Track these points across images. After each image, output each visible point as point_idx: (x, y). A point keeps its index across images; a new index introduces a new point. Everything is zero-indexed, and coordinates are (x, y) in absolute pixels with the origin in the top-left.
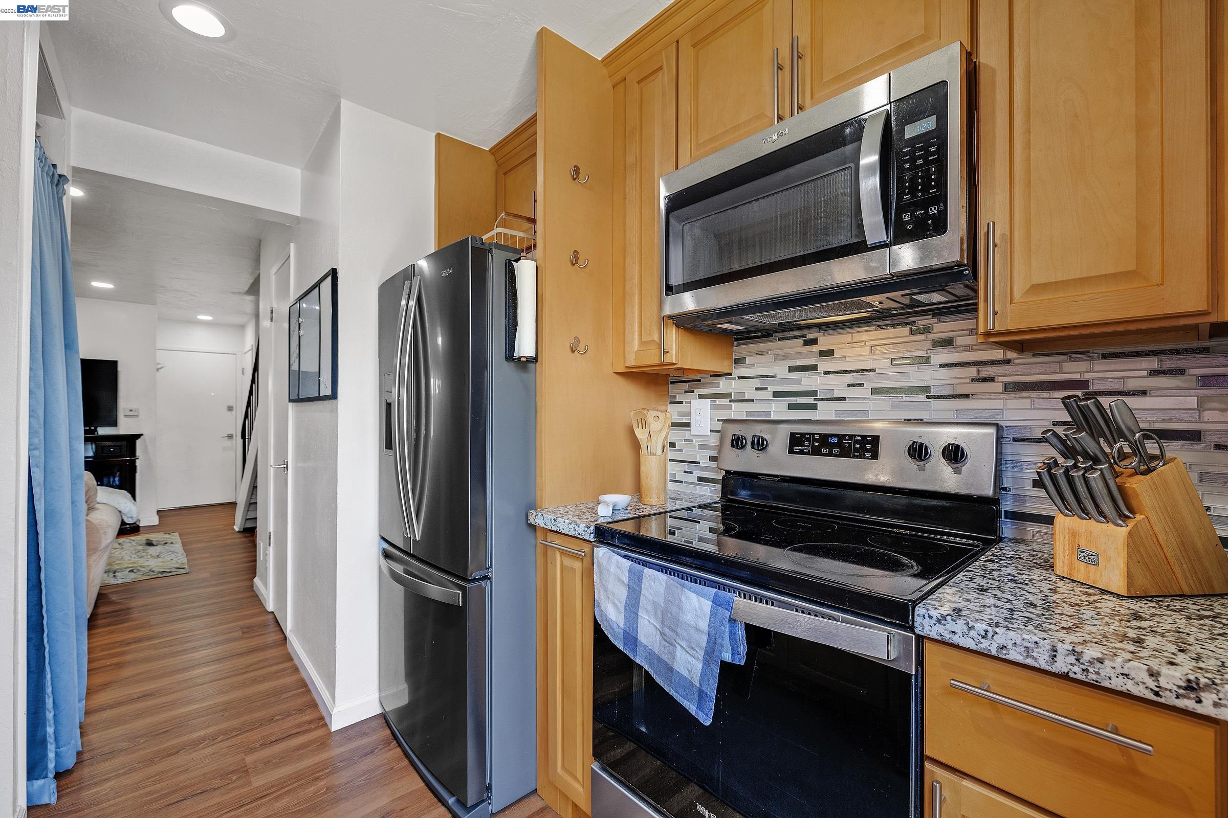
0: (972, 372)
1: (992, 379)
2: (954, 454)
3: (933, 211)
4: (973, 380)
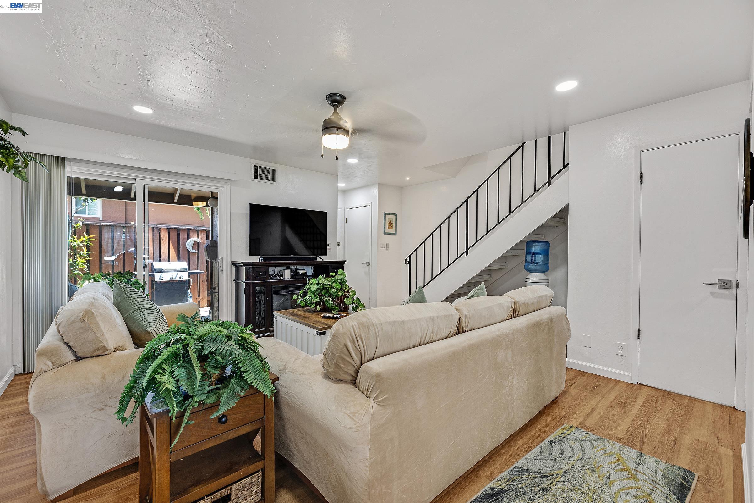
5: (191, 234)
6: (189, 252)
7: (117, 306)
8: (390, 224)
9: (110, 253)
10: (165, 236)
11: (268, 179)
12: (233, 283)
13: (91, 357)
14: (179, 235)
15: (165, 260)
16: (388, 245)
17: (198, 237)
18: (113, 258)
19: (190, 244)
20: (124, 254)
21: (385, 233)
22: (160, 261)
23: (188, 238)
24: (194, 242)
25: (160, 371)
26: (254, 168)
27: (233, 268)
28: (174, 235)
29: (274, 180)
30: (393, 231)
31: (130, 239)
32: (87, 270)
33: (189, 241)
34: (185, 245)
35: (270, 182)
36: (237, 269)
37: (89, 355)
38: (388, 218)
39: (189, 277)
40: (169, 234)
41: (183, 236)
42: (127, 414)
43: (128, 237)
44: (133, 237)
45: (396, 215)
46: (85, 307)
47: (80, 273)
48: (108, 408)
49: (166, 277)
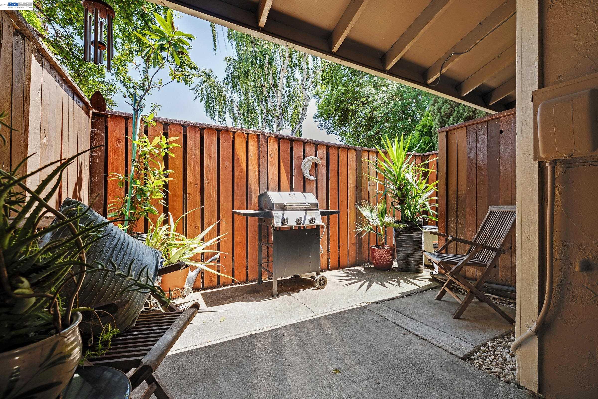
5: (307, 150)
6: (304, 178)
10: (274, 150)
14: (292, 150)
17: (316, 155)
19: (308, 165)
23: (304, 156)
24: (312, 163)
28: (285, 147)
32: (164, 203)
33: (305, 160)
34: (300, 167)
40: (279, 147)
41: (298, 151)
47: (154, 208)
49: (291, 220)
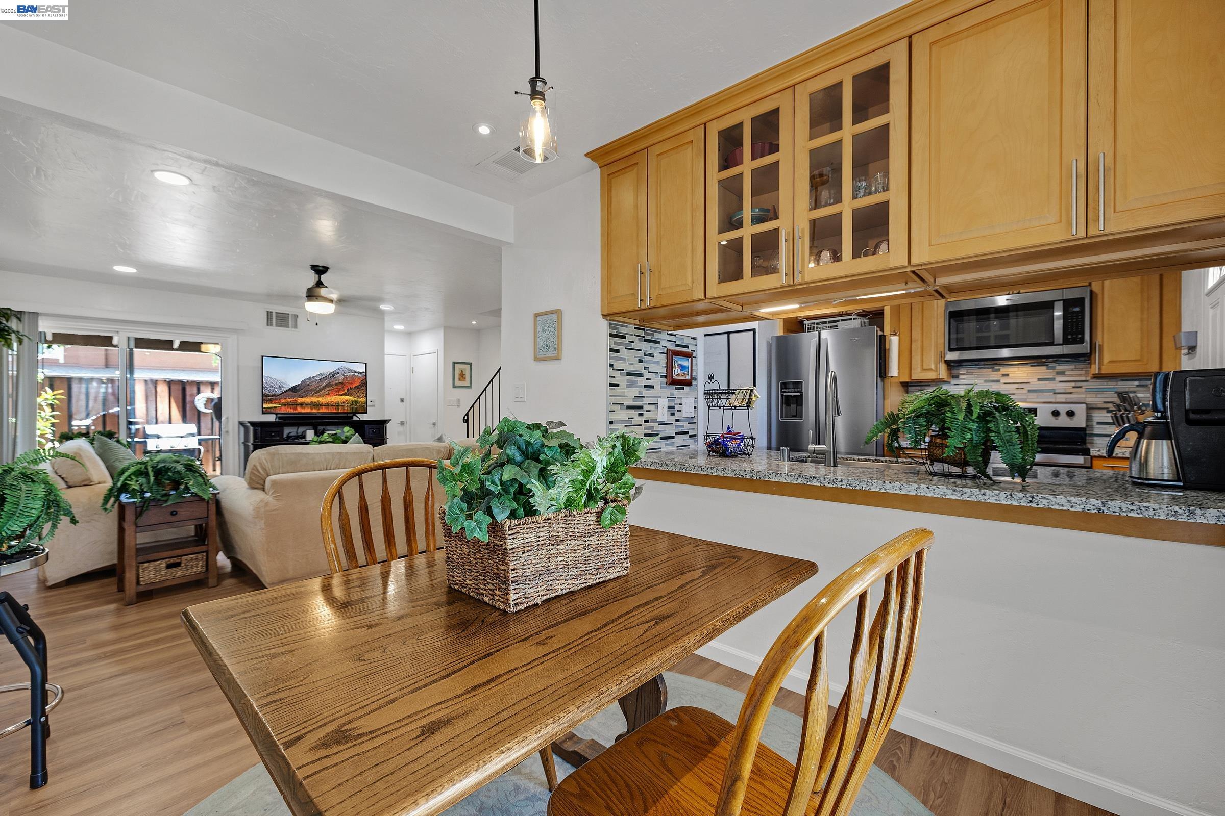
0: (1073, 384)
1: (1081, 387)
2: (1071, 414)
3: (1080, 336)
4: (1074, 387)
5: (202, 388)
6: (199, 412)
7: (100, 456)
8: (462, 376)
9: (84, 414)
10: (164, 391)
11: (288, 327)
12: (242, 447)
13: (80, 486)
14: (184, 390)
15: (163, 423)
16: (459, 401)
17: (212, 392)
18: (88, 422)
19: (201, 400)
20: (104, 415)
21: (454, 387)
22: (157, 423)
23: (199, 392)
25: (129, 479)
26: (269, 314)
27: (242, 429)
28: (177, 389)
29: (295, 326)
30: (467, 383)
31: (113, 394)
33: (199, 397)
34: (193, 402)
35: (290, 329)
36: (246, 428)
37: (77, 485)
38: (459, 369)
39: (200, 444)
40: (169, 388)
41: (190, 390)
42: (109, 506)
43: (110, 390)
44: (117, 391)
45: (470, 364)
46: (75, 450)
48: (92, 521)
49: (164, 445)
